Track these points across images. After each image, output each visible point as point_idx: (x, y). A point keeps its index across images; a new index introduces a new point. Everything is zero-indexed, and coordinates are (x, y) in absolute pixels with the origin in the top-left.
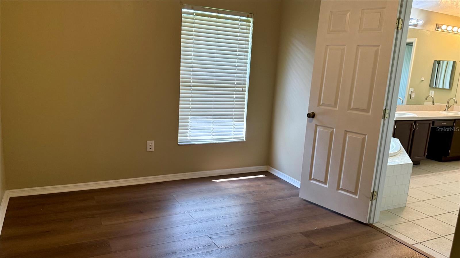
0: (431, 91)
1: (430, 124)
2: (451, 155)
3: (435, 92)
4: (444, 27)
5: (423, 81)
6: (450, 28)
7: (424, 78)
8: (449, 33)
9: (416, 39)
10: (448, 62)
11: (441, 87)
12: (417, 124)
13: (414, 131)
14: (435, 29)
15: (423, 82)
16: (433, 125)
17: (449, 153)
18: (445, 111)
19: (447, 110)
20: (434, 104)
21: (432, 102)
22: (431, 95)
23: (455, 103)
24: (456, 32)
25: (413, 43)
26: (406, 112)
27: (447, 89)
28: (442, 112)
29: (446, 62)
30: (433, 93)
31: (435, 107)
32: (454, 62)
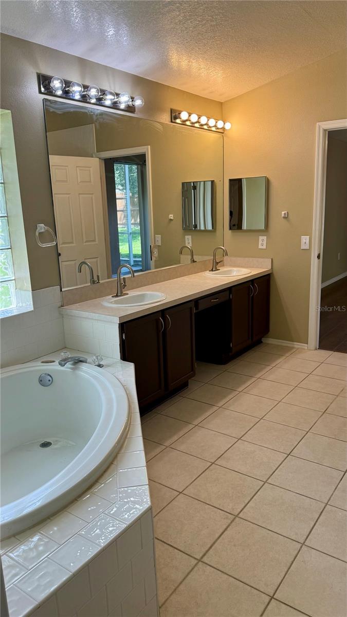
0: (186, 237)
1: (191, 309)
2: (234, 351)
3: (192, 237)
4: (184, 116)
5: (171, 220)
6: (194, 118)
7: (172, 216)
8: (194, 128)
9: (149, 146)
10: (205, 183)
11: (202, 228)
12: (167, 316)
13: (164, 333)
14: (170, 120)
15: (172, 222)
16: (197, 308)
17: (231, 348)
18: (212, 270)
19: (216, 268)
20: (194, 261)
21: (189, 257)
22: (187, 245)
23: (224, 255)
24: (205, 127)
25: (145, 155)
26: (147, 291)
27: (209, 231)
28: (208, 274)
29: (202, 183)
30: (190, 241)
31: (195, 266)
32: (213, 182)
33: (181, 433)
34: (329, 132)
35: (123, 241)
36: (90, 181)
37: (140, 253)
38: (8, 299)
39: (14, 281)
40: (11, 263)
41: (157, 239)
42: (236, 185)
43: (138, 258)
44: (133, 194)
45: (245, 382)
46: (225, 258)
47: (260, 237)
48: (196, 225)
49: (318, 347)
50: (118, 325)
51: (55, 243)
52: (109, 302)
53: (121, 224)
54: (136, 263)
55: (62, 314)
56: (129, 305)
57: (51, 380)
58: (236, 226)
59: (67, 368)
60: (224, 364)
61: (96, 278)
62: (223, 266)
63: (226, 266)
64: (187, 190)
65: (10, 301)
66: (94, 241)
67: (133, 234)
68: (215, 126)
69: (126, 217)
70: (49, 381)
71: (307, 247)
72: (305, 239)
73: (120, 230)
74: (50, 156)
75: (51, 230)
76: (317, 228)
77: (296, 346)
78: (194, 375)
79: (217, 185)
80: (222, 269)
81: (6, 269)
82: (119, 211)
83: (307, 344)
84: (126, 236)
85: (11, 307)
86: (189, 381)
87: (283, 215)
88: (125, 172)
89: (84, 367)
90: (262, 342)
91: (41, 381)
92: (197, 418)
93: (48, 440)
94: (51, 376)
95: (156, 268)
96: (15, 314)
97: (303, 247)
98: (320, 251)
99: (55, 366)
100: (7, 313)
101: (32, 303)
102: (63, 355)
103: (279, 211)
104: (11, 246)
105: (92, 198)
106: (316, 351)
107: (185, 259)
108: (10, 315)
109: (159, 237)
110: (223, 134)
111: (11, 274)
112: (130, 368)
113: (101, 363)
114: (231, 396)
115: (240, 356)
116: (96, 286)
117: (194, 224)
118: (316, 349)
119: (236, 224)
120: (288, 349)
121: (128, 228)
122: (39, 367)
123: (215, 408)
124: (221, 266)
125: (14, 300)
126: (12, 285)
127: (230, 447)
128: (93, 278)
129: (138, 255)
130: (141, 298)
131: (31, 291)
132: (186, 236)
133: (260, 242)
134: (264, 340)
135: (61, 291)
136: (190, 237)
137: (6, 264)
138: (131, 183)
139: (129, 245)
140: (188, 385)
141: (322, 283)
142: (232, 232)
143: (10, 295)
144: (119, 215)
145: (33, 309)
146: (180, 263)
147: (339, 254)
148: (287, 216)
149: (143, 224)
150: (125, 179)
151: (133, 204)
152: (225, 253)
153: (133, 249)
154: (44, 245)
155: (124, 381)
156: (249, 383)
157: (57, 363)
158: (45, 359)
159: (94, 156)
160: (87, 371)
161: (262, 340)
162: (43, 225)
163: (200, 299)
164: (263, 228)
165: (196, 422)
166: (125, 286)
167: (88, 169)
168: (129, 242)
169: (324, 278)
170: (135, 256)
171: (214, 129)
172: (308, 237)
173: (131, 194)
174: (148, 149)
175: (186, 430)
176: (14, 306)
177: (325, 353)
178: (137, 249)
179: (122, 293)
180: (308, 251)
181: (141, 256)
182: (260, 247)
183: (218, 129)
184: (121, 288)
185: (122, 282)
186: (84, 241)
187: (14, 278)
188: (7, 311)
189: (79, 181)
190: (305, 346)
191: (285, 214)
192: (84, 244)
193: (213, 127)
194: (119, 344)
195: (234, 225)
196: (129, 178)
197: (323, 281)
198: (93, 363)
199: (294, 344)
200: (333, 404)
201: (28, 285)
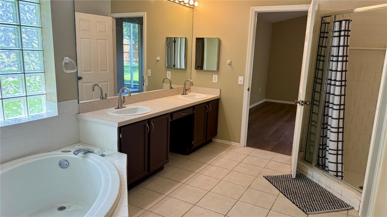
1: (168, 119)
2: (195, 146)
3: (171, 73)
5: (158, 60)
7: (159, 58)
8: (175, 3)
9: (145, 12)
10: (181, 40)
11: (179, 67)
12: (152, 123)
13: (149, 134)
16: (172, 118)
17: (193, 144)
18: (183, 94)
19: (185, 93)
20: (172, 88)
21: (169, 85)
22: (168, 77)
23: (191, 85)
24: (182, 3)
25: (143, 17)
26: (139, 106)
27: (183, 69)
28: (180, 96)
29: (179, 39)
30: (170, 75)
31: (172, 91)
32: (186, 38)
33: (157, 201)
34: (258, 13)
35: (127, 72)
36: (105, 32)
37: (138, 80)
38: (40, 107)
39: (45, 95)
40: (44, 82)
41: (148, 72)
42: (200, 42)
43: (137, 83)
44: (135, 42)
45: (200, 167)
46: (192, 87)
47: (214, 75)
48: (175, 65)
49: (246, 145)
50: (117, 128)
51: (76, 70)
52: (112, 112)
53: (126, 61)
54: (135, 87)
55: (79, 119)
56: (126, 115)
57: (68, 164)
58: (200, 68)
59: (79, 156)
60: (188, 155)
61: (104, 96)
62: (190, 92)
63: (192, 92)
64: (170, 43)
65: (42, 108)
66: (106, 70)
67: (133, 68)
68: (188, 3)
69: (130, 56)
70: (66, 164)
71: (242, 83)
72: (241, 78)
73: (125, 65)
74: (75, 12)
75: (73, 62)
76: (248, 72)
77: (233, 144)
78: (168, 162)
79: (188, 41)
80: (190, 94)
81: (40, 86)
82: (125, 52)
83: (240, 143)
84: (129, 69)
85: (42, 112)
86: (165, 165)
87: (228, 63)
88: (130, 28)
89: (91, 155)
90: (212, 141)
91: (60, 164)
92: (168, 190)
93: (64, 205)
94: (67, 162)
95: (147, 91)
96: (45, 117)
97: (239, 83)
98: (249, 87)
99: (71, 155)
100: (38, 116)
101: (57, 110)
102: (77, 147)
103: (226, 60)
104: (44, 71)
105: (106, 42)
106: (245, 148)
107: (166, 86)
108: (41, 118)
109: (150, 71)
110: (193, 9)
111: (43, 89)
112: (124, 157)
113: (104, 153)
114: (191, 176)
115: (198, 149)
116: (104, 100)
117: (173, 64)
118: (245, 147)
119: (200, 66)
120: (228, 146)
121: (131, 64)
122: (59, 155)
123: (180, 184)
124: (189, 92)
125: (45, 108)
126: (43, 98)
127: (188, 211)
128: (102, 96)
129: (137, 81)
130: (135, 110)
131: (57, 103)
132: (167, 72)
133: (214, 78)
134: (214, 140)
135: (79, 103)
136: (170, 72)
137: (40, 82)
138: (134, 36)
139: (131, 74)
140: (163, 168)
141: (250, 105)
142: (196, 71)
143: (42, 104)
144: (125, 55)
145: (57, 115)
146: (162, 88)
147: (260, 88)
148: (230, 63)
149: (141, 62)
150: (130, 33)
151: (134, 49)
152: (192, 84)
153: (134, 78)
154: (68, 72)
155: (119, 166)
156: (203, 167)
157: (72, 153)
158: (65, 149)
159: (109, 15)
160: (93, 158)
161: (212, 140)
162: (68, 58)
163: (174, 113)
164: (216, 69)
165: (167, 194)
166: (124, 101)
167: (105, 23)
168: (131, 73)
169: (251, 103)
170: (135, 82)
171: (187, 5)
172: (243, 77)
173: (134, 43)
174: (144, 14)
175: (160, 199)
176: (44, 112)
177: (250, 149)
178: (136, 77)
179: (121, 106)
180: (243, 85)
181: (139, 82)
182: (214, 81)
183: (190, 5)
184: (121, 102)
185: (122, 99)
186: (99, 70)
187: (45, 93)
188: (39, 116)
189: (98, 31)
190: (237, 144)
191: (229, 62)
192: (99, 72)
193: (187, 3)
194: (117, 141)
195: (199, 67)
196: (133, 32)
197: (250, 104)
198: (98, 153)
199: (231, 143)
200: (254, 182)
201: (55, 98)
